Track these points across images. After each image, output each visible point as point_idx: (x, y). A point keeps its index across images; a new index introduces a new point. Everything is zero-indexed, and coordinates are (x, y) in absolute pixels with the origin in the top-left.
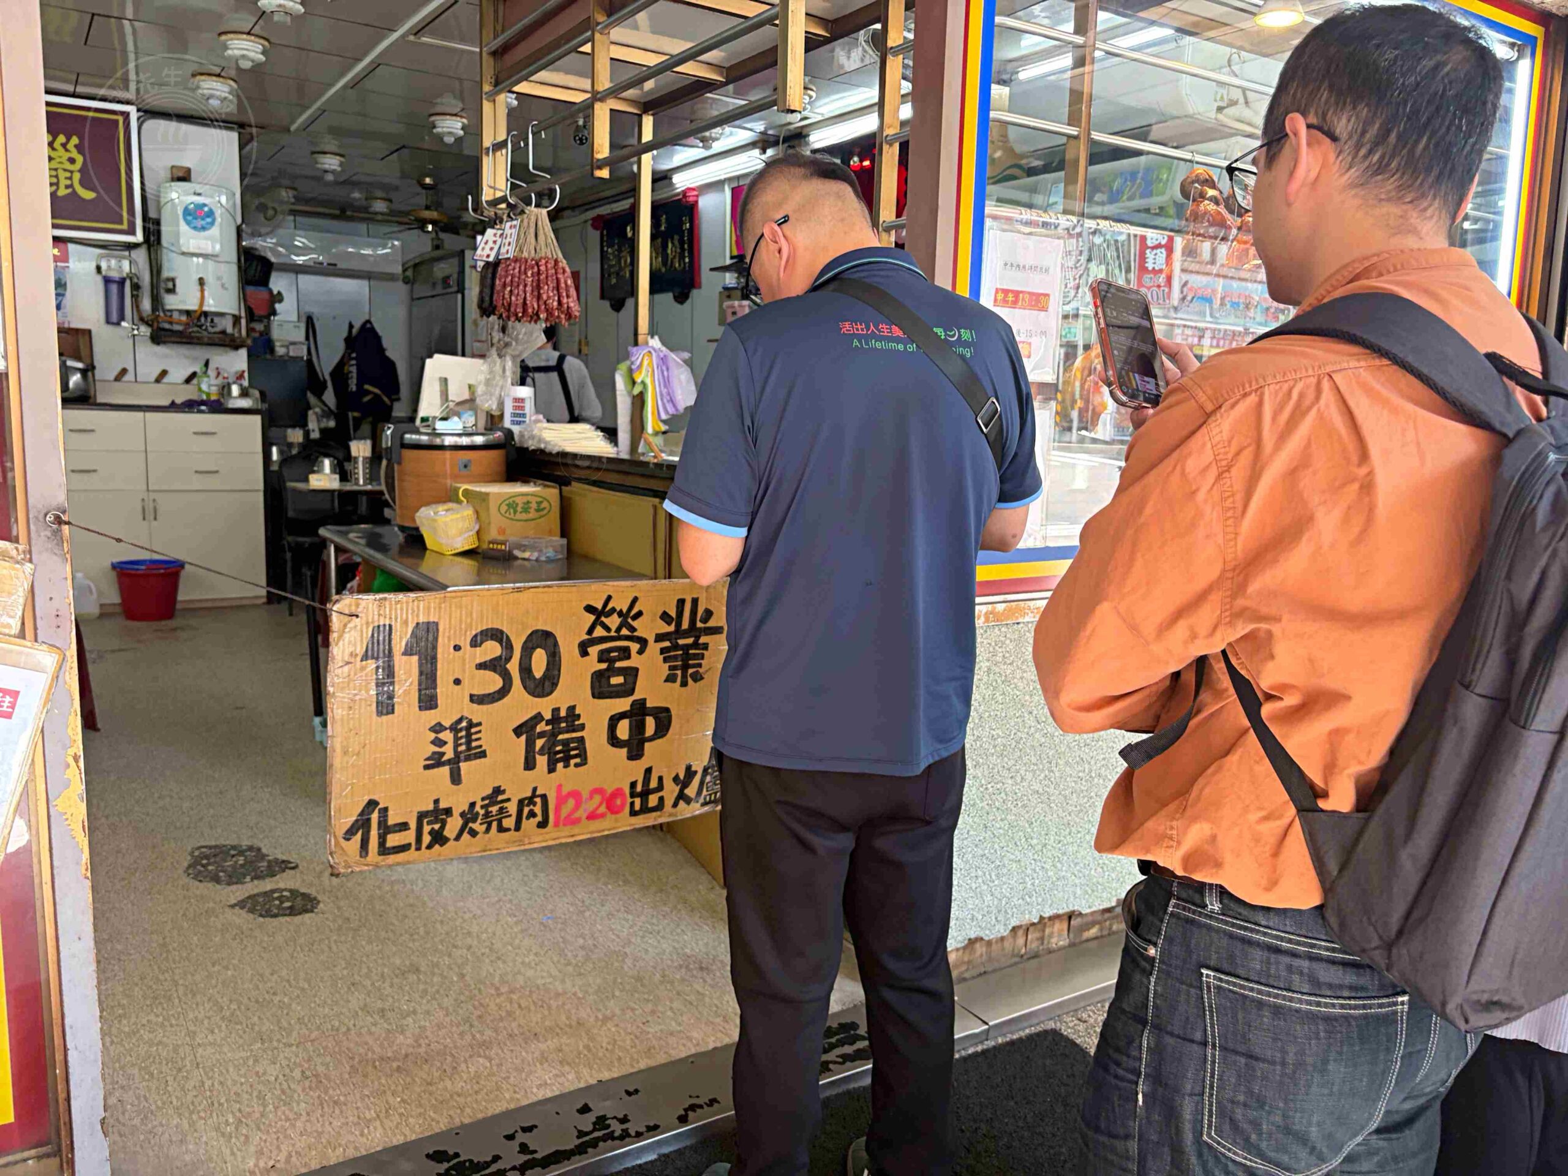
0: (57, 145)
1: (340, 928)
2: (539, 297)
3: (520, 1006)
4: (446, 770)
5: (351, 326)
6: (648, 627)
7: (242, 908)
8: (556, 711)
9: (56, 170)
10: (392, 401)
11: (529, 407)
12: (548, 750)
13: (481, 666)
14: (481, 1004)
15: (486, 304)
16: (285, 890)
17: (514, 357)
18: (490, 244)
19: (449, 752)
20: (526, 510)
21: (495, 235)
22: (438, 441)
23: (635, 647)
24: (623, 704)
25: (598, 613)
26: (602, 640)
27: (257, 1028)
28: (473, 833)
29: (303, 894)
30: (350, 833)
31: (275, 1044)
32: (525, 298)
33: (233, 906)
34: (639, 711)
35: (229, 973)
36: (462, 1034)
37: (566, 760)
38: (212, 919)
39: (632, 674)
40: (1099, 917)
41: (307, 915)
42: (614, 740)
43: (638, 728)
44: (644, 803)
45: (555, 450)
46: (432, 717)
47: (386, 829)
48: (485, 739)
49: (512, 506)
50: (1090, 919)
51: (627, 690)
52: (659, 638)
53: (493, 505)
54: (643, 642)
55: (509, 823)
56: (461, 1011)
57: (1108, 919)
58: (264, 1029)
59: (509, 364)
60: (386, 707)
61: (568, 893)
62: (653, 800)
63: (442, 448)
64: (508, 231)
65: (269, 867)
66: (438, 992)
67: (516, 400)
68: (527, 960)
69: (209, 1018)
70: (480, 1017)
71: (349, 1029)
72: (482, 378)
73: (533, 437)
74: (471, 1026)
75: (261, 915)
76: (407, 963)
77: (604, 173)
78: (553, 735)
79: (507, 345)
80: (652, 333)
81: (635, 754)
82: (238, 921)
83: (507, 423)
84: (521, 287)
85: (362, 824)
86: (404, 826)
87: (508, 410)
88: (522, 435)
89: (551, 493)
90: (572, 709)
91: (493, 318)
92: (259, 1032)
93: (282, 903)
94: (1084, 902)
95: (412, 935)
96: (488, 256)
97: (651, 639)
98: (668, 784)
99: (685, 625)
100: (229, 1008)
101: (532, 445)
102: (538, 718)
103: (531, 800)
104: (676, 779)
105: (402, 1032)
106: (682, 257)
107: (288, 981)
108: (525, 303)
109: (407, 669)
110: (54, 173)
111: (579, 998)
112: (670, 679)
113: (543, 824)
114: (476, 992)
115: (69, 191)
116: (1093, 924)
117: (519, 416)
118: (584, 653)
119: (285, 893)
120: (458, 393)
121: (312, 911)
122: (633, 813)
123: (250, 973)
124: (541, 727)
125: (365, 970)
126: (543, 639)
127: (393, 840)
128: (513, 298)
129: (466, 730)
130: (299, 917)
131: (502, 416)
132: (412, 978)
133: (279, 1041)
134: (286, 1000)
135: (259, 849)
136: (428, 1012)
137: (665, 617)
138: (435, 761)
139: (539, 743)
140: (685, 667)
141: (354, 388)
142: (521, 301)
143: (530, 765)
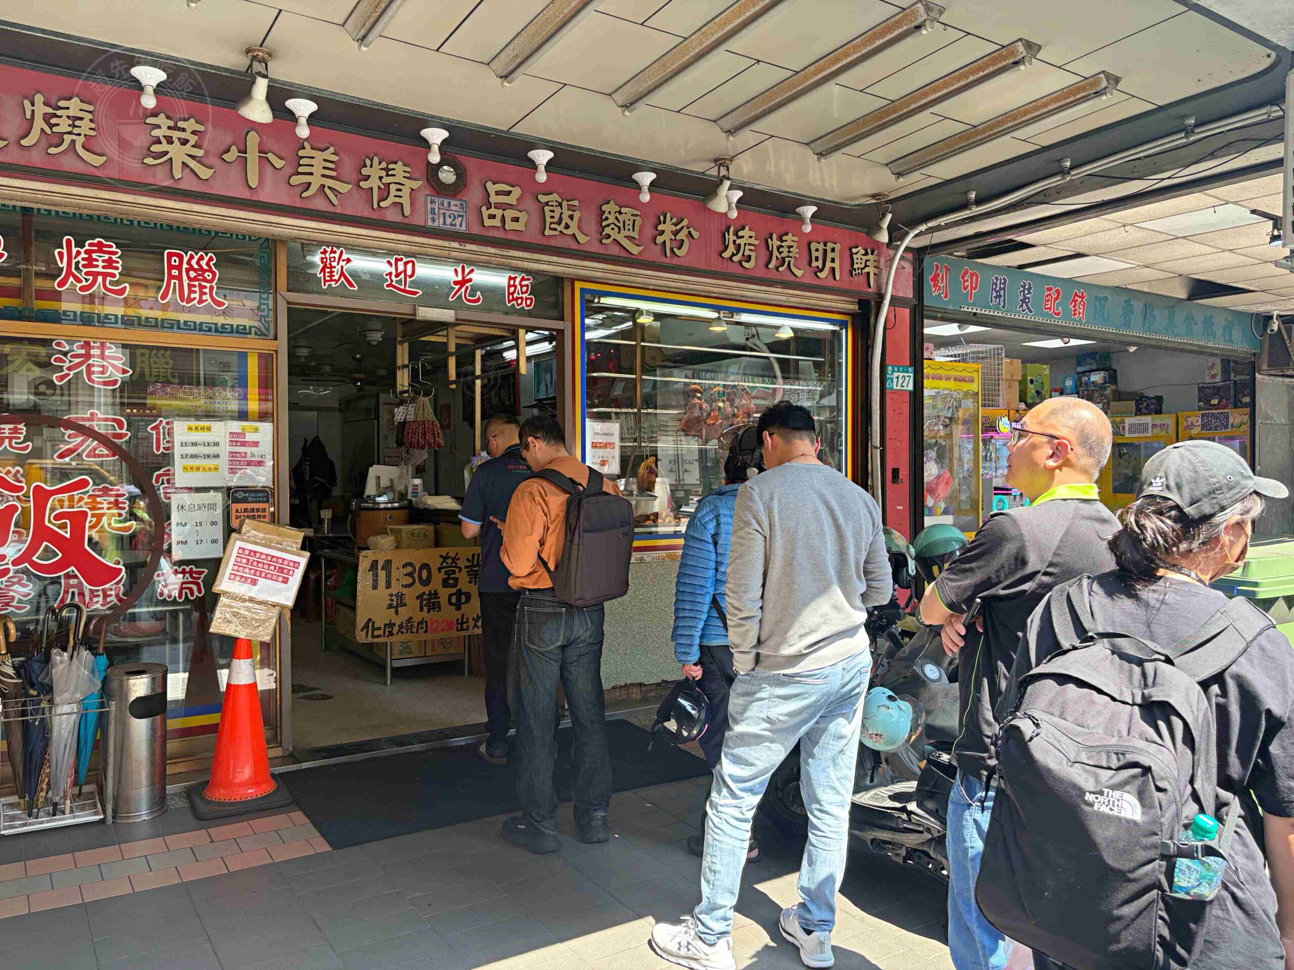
2: (425, 438)
4: (393, 610)
5: (306, 440)
6: (462, 563)
8: (430, 591)
10: (332, 486)
11: (420, 489)
12: (428, 605)
13: (406, 575)
17: (412, 465)
19: (395, 604)
20: (419, 536)
22: (377, 506)
23: (457, 570)
24: (453, 590)
25: (445, 558)
26: (445, 567)
28: (402, 633)
30: (362, 630)
34: (459, 593)
37: (434, 609)
39: (456, 579)
42: (450, 603)
43: (459, 599)
44: (462, 627)
45: (432, 508)
46: (390, 591)
47: (374, 629)
48: (406, 600)
49: (412, 534)
51: (456, 586)
52: (466, 567)
53: (404, 535)
54: (460, 569)
55: (414, 630)
59: (410, 468)
60: (375, 587)
62: (465, 626)
63: (379, 509)
64: (410, 409)
67: (414, 485)
72: (397, 475)
73: (422, 503)
77: (454, 386)
78: (429, 599)
79: (409, 459)
80: (482, 450)
81: (458, 608)
83: (409, 497)
85: (366, 626)
86: (379, 628)
87: (410, 490)
88: (416, 502)
89: (431, 528)
90: (435, 591)
91: (403, 447)
97: (463, 567)
98: (471, 621)
99: (475, 563)
101: (421, 507)
102: (424, 593)
103: (421, 623)
104: (473, 619)
106: (509, 399)
109: (382, 574)
112: (470, 582)
113: (426, 632)
117: (415, 494)
118: (440, 572)
120: (384, 483)
122: (458, 630)
124: (425, 597)
126: (425, 566)
127: (376, 633)
129: (400, 596)
131: (407, 493)
137: (468, 560)
138: (390, 606)
139: (424, 602)
140: (475, 578)
141: (308, 479)
143: (421, 610)
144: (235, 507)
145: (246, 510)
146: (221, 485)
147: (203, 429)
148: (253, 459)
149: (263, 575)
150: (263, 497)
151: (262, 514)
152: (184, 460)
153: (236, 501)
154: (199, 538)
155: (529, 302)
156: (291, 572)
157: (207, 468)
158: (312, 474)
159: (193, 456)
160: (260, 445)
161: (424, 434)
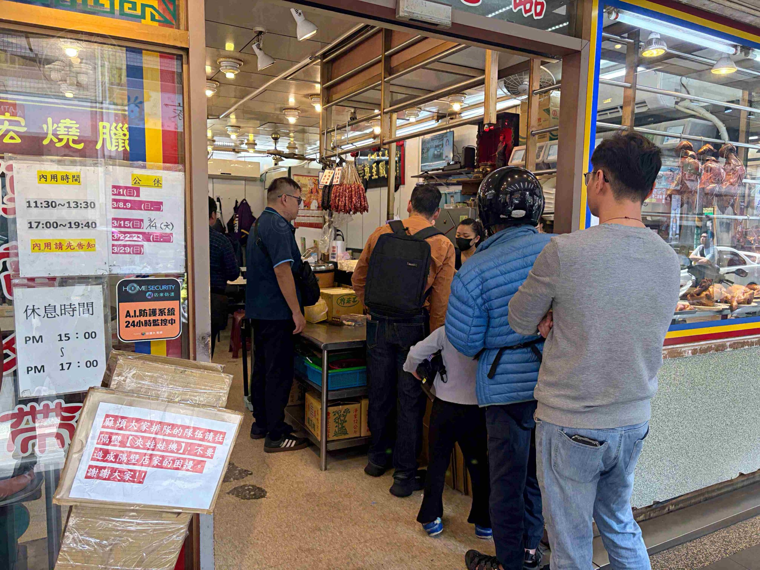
0: (118, 128)
1: (279, 506)
3: (371, 549)
5: (237, 202)
7: (233, 494)
9: (118, 139)
14: (353, 548)
15: (326, 205)
16: (250, 485)
18: (327, 177)
20: (348, 302)
21: (329, 173)
27: (254, 557)
29: (258, 488)
31: (264, 566)
32: (345, 203)
33: (228, 493)
35: (235, 528)
36: (348, 564)
38: (221, 500)
40: (644, 510)
41: (263, 499)
50: (640, 511)
56: (345, 551)
57: (649, 511)
58: (258, 558)
61: (380, 490)
65: (240, 473)
66: (332, 540)
68: (369, 525)
69: (231, 551)
70: (354, 555)
71: (296, 559)
74: (351, 559)
75: (242, 498)
76: (314, 525)
82: (233, 501)
84: (344, 198)
92: (256, 559)
93: (250, 492)
94: (638, 503)
95: (313, 511)
96: (326, 183)
100: (239, 546)
105: (320, 561)
107: (262, 533)
108: (345, 205)
110: (117, 141)
111: (398, 546)
114: (350, 541)
115: (124, 148)
116: (641, 514)
119: (250, 487)
121: (264, 497)
123: (244, 528)
125: (295, 528)
128: (340, 203)
130: (260, 500)
132: (318, 533)
133: (266, 564)
134: (264, 542)
135: (233, 464)
136: (329, 551)
141: (237, 231)
142: (343, 204)
144: (124, 307)
145: (143, 313)
146: (99, 273)
147: (65, 178)
148: (153, 230)
149: (155, 462)
150: (169, 291)
151: (169, 318)
152: (34, 231)
153: (125, 297)
154: (64, 361)
155: (539, 8)
156: (209, 452)
157: (74, 244)
158: (240, 227)
159: (48, 225)
160: (163, 208)
161: (351, 198)
